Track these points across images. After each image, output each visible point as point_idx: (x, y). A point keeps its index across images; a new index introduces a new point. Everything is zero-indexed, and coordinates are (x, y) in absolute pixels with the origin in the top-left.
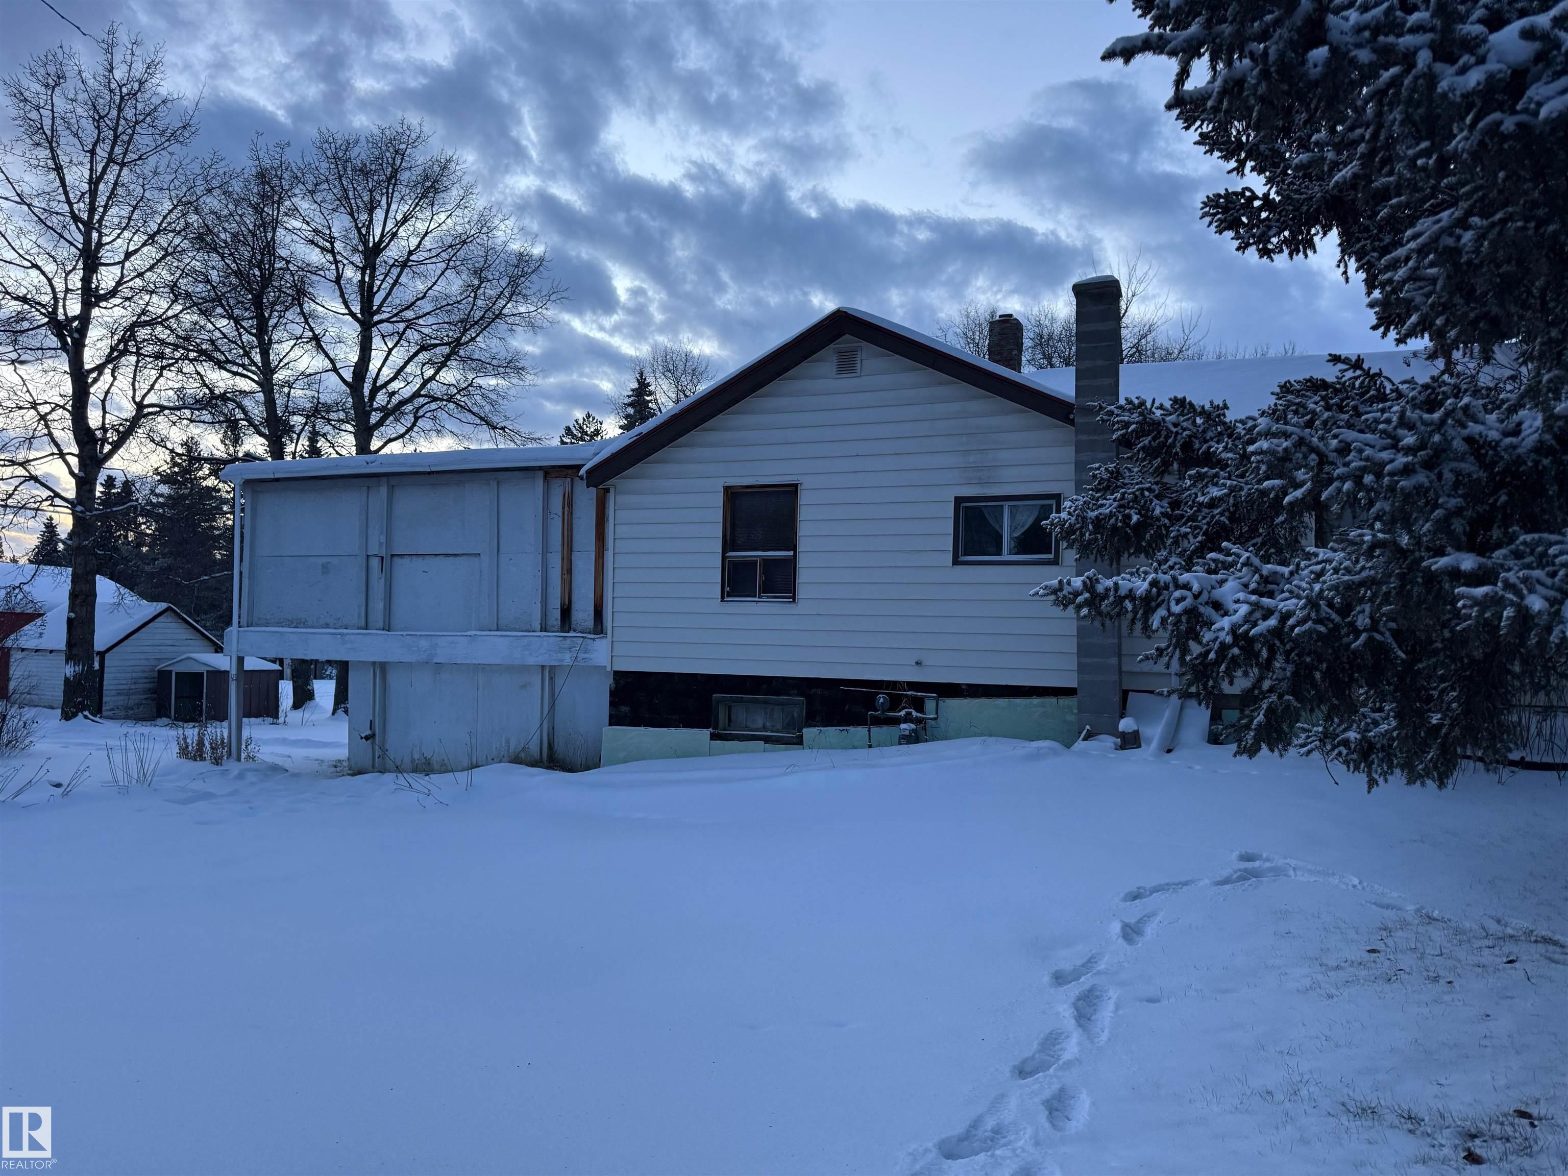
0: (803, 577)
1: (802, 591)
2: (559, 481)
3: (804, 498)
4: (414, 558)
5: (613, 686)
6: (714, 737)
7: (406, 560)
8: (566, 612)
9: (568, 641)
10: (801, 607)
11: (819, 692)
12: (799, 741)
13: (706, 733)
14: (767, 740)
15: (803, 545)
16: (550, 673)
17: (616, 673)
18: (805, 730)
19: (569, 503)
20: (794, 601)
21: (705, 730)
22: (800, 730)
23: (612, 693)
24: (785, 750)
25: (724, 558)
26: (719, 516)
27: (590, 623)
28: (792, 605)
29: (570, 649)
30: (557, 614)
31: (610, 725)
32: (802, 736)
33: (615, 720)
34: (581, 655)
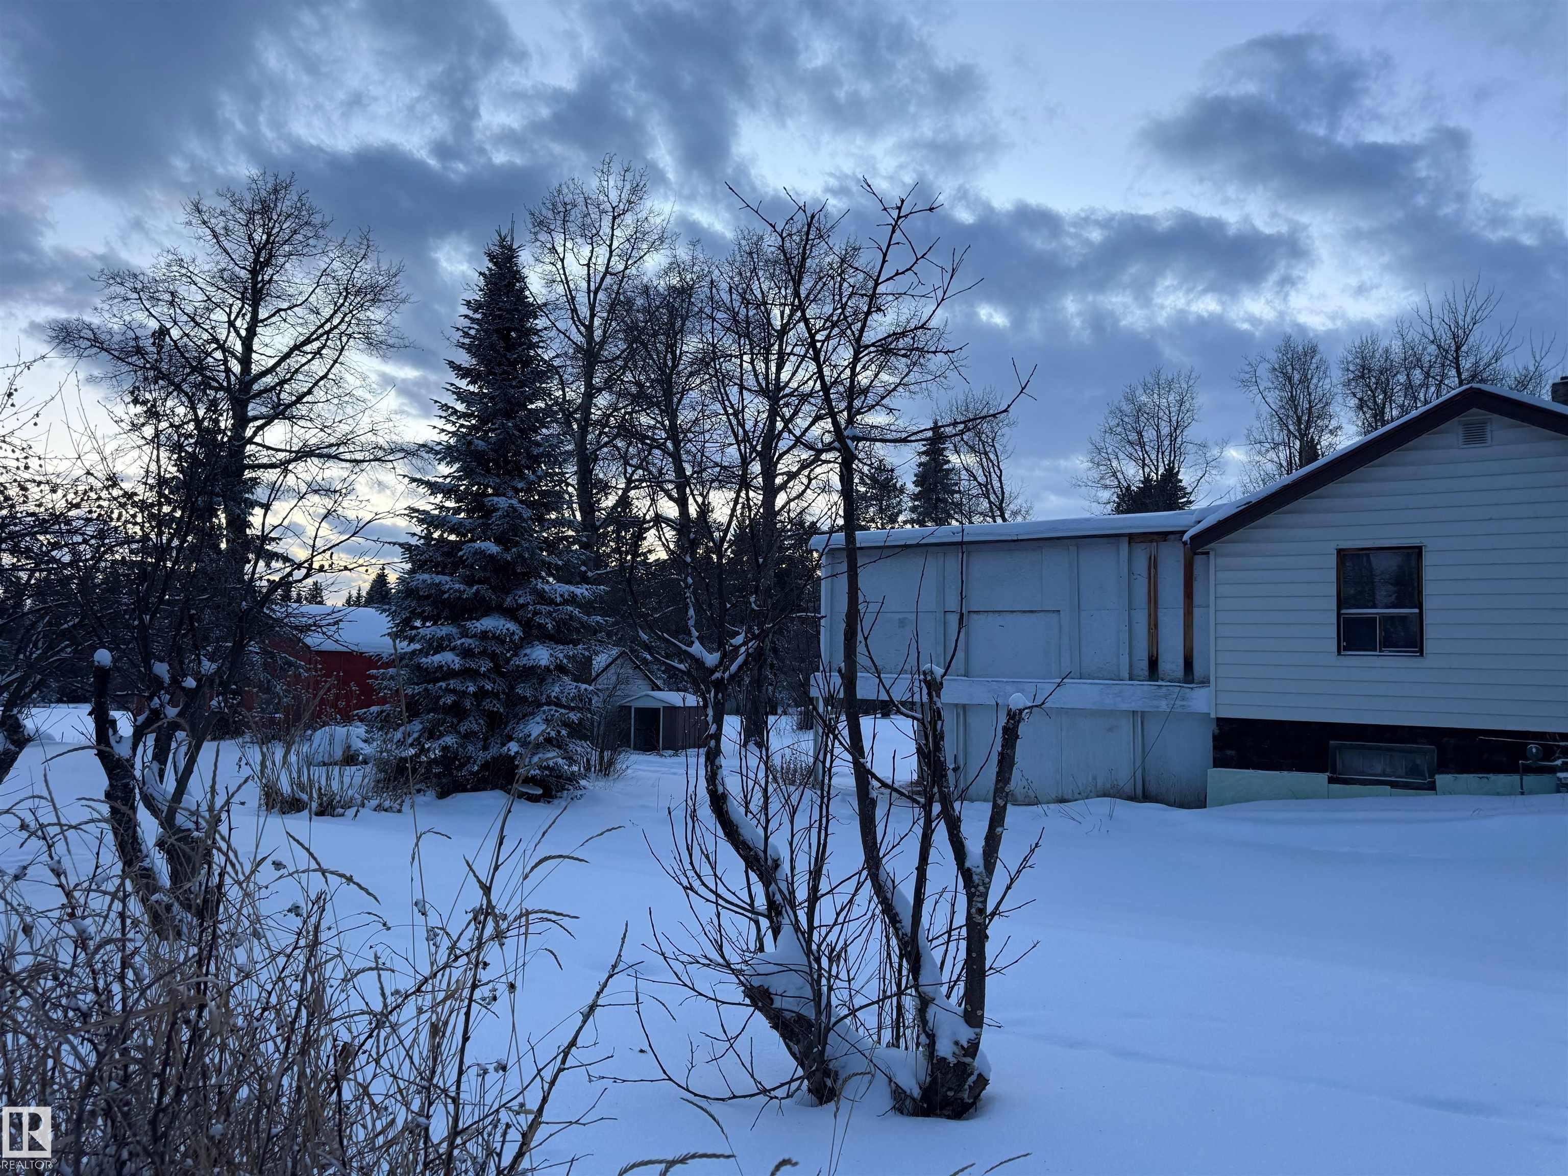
0: (1430, 633)
1: (1428, 646)
2: (1143, 545)
3: (1428, 559)
4: (991, 614)
5: (1217, 731)
6: (1331, 781)
7: (982, 617)
8: (1153, 664)
9: (1164, 690)
10: (1427, 661)
11: (1452, 741)
12: (1432, 787)
13: (1323, 777)
14: (1394, 785)
15: (1429, 603)
16: (1139, 717)
17: (1221, 721)
18: (1437, 777)
19: (1153, 564)
20: (1422, 655)
21: (1321, 775)
22: (1432, 775)
23: (1215, 738)
24: (1417, 795)
25: (1339, 615)
26: (1332, 576)
27: (1180, 673)
28: (1420, 659)
29: (1165, 697)
30: (1144, 665)
31: (1215, 766)
32: (1434, 782)
33: (1219, 762)
34: (1179, 703)
